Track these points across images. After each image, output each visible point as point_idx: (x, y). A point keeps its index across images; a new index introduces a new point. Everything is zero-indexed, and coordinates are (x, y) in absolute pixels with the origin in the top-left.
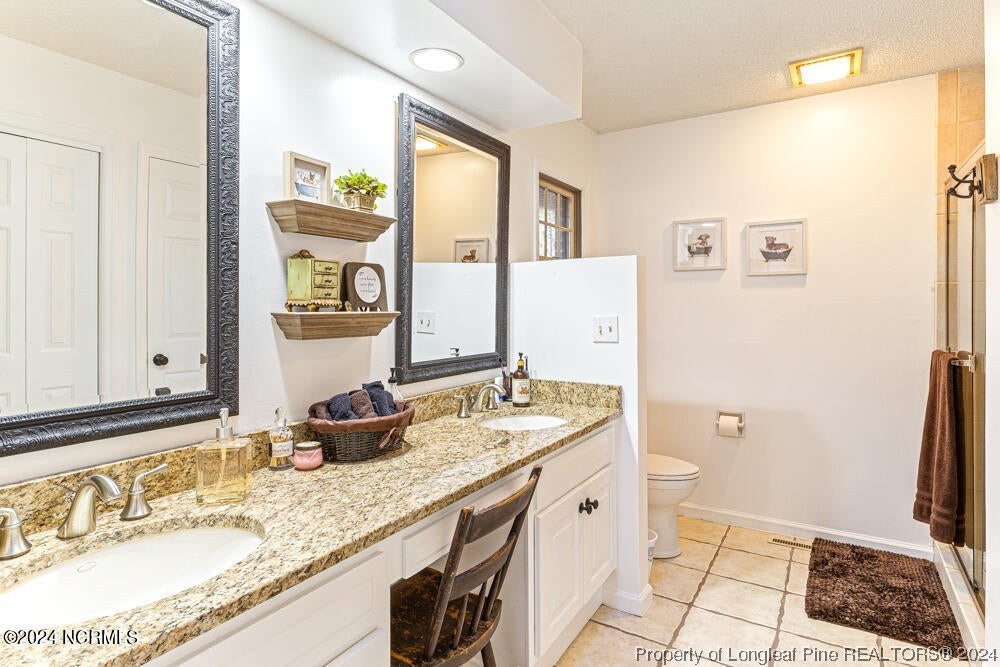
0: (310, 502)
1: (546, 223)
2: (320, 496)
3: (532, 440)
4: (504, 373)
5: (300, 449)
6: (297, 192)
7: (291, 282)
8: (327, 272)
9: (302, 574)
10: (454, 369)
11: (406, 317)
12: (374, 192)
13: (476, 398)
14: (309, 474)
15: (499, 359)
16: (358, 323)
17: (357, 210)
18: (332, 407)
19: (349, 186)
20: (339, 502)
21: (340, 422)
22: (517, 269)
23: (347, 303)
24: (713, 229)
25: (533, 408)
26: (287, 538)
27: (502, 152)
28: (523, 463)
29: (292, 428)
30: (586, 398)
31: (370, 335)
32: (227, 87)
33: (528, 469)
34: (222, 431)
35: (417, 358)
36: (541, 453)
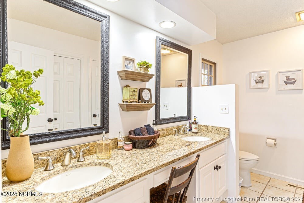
0: (127, 161)
1: (204, 74)
2: (130, 159)
3: (198, 145)
4: (189, 122)
5: (125, 144)
6: (125, 68)
7: (124, 94)
8: (134, 91)
9: (121, 184)
10: (173, 121)
11: (158, 104)
12: (148, 67)
13: (180, 130)
14: (128, 152)
15: (188, 118)
16: (143, 106)
17: (143, 72)
18: (135, 132)
19: (141, 65)
20: (135, 161)
21: (137, 137)
22: (194, 89)
23: (140, 100)
24: (265, 74)
25: (199, 134)
26: (119, 172)
27: (189, 52)
28: (194, 153)
29: (124, 138)
30: (217, 132)
31: (147, 110)
32: (106, 38)
33: (196, 155)
34: (103, 138)
35: (161, 117)
36: (200, 150)
